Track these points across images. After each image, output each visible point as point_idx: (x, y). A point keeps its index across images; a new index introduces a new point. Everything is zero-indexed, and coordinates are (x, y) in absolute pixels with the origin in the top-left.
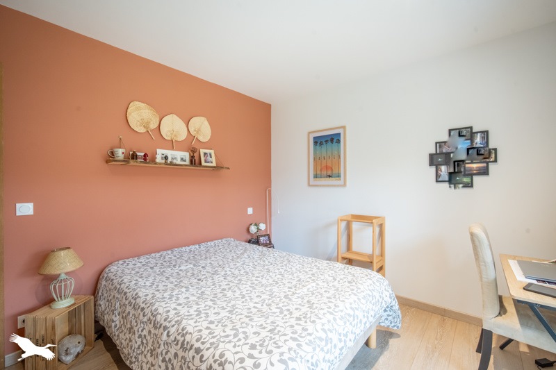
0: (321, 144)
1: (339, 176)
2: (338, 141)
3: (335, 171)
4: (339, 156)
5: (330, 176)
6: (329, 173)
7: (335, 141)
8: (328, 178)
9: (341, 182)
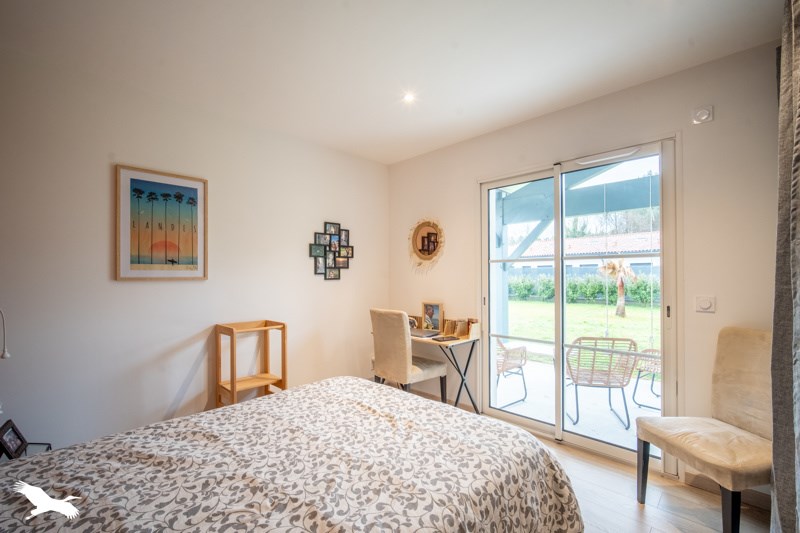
0: (152, 197)
1: (193, 262)
2: (193, 202)
3: (184, 254)
4: (194, 229)
5: (173, 262)
6: (171, 255)
7: (185, 200)
8: (170, 265)
9: (199, 273)
